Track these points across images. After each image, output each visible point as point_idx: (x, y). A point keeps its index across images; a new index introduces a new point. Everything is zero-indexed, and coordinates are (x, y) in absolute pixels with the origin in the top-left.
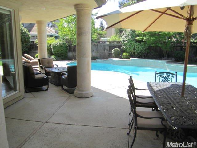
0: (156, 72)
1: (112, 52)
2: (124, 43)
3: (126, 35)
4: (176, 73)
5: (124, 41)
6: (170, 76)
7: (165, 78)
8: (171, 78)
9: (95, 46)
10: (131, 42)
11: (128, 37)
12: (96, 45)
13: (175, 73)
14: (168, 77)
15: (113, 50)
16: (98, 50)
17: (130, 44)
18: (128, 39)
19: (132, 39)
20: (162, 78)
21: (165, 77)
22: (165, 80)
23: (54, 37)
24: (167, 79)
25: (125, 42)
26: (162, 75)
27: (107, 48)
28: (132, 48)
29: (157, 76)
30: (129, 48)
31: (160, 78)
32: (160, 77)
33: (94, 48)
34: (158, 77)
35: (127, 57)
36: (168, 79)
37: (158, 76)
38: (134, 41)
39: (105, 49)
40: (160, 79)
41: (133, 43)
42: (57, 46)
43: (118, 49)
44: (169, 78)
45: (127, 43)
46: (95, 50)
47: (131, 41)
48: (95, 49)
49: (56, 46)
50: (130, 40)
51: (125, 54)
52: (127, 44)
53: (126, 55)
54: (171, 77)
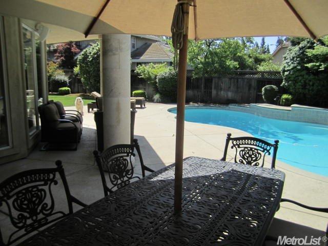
0: (229, 135)
1: (261, 92)
2: (284, 75)
3: (288, 60)
4: (277, 142)
5: (284, 71)
6: (261, 147)
7: (251, 153)
8: (263, 154)
9: (232, 79)
10: (297, 74)
11: (292, 63)
12: (234, 78)
13: (273, 143)
14: (257, 150)
15: (263, 89)
16: (237, 88)
17: (296, 77)
18: (291, 67)
19: (299, 67)
20: (242, 151)
21: (251, 148)
22: (250, 156)
23: (166, 63)
24: (253, 154)
25: (286, 73)
26: (243, 144)
27: (254, 84)
28: (299, 85)
29: (230, 144)
30: (294, 84)
31: (239, 150)
32: (239, 147)
33: (230, 84)
34: (232, 148)
35: (288, 103)
36: (256, 156)
37: (234, 145)
38: (304, 72)
39: (250, 86)
40: (238, 153)
41: (302, 76)
42: (165, 78)
43: (274, 87)
44: (259, 154)
45: (290, 76)
46: (232, 88)
47: (298, 70)
48: (232, 85)
49: (163, 79)
50: (295, 69)
51: (285, 96)
52: (290, 78)
53: (286, 99)
54: (263, 151)
